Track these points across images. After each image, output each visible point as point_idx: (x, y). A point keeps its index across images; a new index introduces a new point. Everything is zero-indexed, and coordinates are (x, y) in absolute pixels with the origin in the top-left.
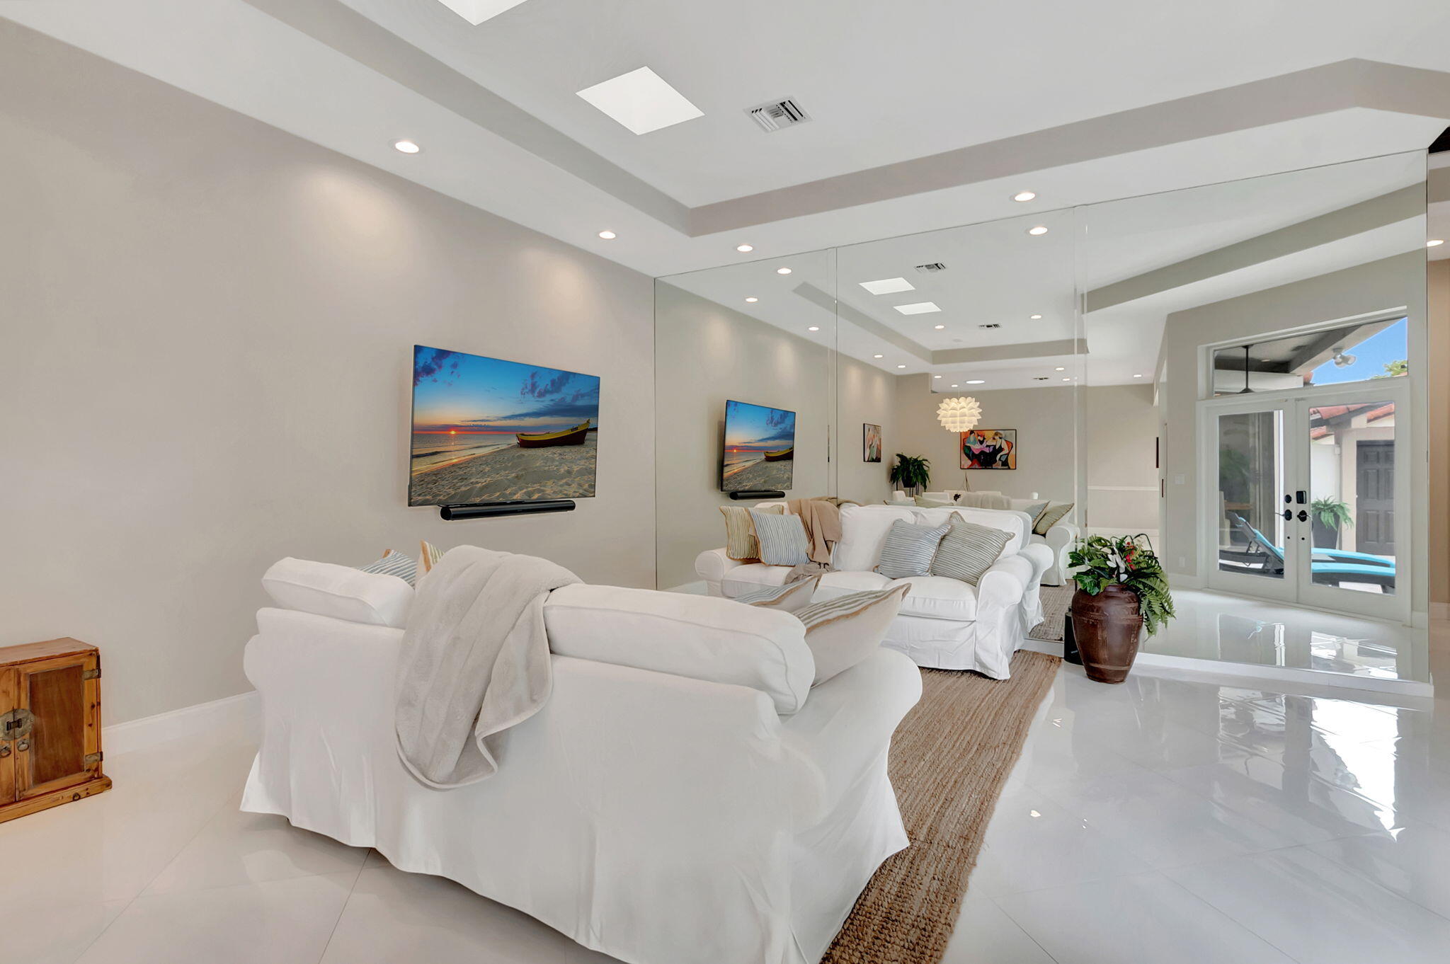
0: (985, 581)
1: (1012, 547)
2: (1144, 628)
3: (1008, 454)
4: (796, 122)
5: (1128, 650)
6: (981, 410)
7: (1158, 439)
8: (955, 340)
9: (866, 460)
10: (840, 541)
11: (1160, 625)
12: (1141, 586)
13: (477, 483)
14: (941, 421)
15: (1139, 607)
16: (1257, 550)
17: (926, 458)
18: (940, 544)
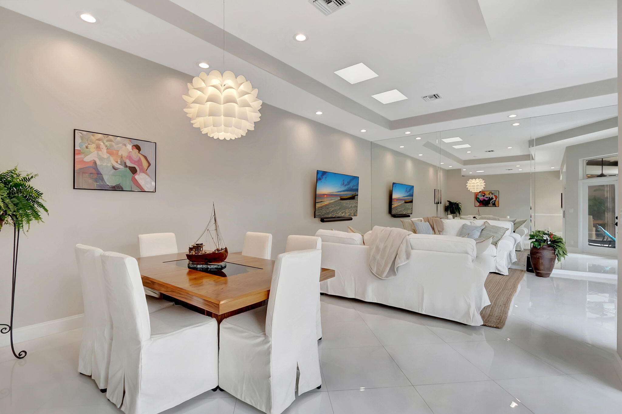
0: (500, 243)
1: (508, 233)
2: (556, 259)
3: (495, 201)
4: (436, 99)
5: (551, 266)
6: (485, 184)
7: (562, 194)
8: (474, 156)
9: (435, 203)
10: (443, 231)
11: (562, 258)
12: (555, 246)
13: (331, 210)
14: (468, 188)
15: (555, 252)
16: (607, 239)
17: (459, 202)
18: (481, 232)
